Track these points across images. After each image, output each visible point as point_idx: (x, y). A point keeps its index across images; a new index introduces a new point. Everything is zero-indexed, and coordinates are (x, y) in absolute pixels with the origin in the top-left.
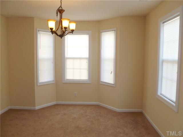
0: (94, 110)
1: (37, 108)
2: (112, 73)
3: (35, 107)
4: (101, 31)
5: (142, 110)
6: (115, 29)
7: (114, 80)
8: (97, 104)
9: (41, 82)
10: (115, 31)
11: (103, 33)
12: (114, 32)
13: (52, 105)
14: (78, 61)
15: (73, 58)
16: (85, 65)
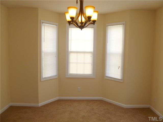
0: (100, 106)
1: (40, 104)
2: (119, 68)
3: (38, 103)
4: (107, 25)
5: (149, 105)
6: (124, 22)
7: (121, 76)
8: (101, 99)
9: (45, 77)
10: (123, 24)
11: (109, 27)
12: (123, 26)
13: (54, 100)
14: (82, 55)
15: (77, 52)
16: (89, 59)
